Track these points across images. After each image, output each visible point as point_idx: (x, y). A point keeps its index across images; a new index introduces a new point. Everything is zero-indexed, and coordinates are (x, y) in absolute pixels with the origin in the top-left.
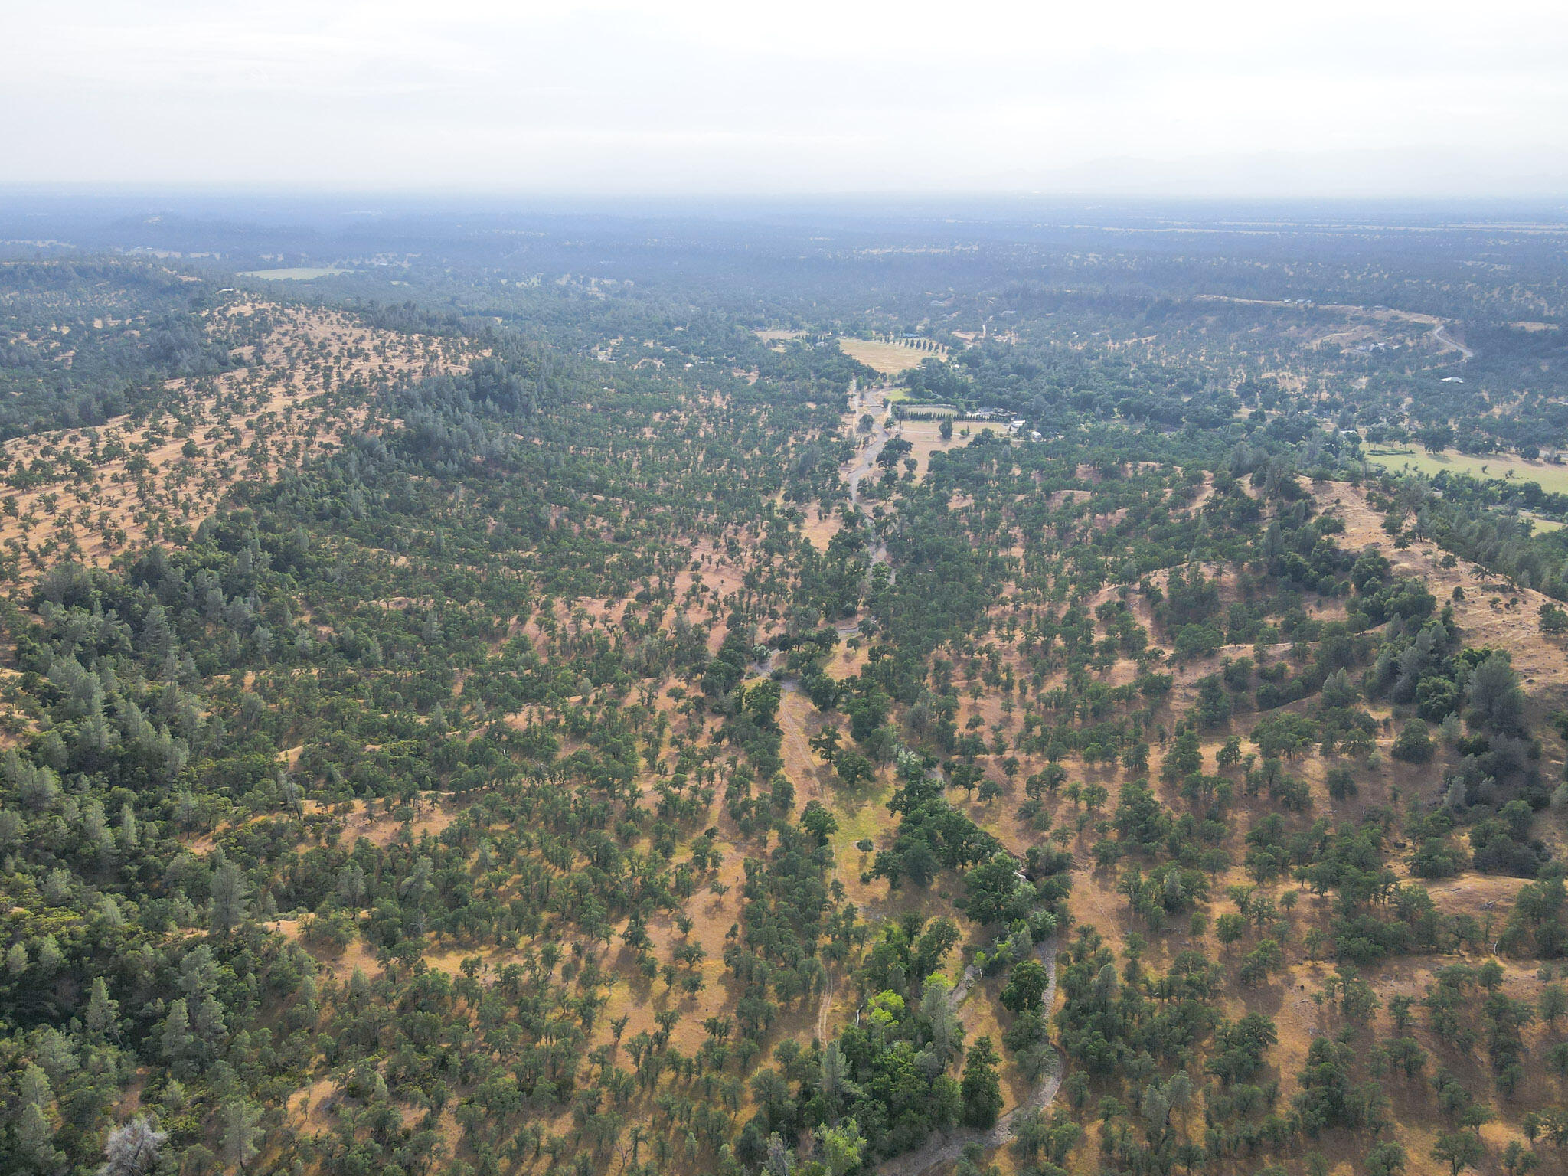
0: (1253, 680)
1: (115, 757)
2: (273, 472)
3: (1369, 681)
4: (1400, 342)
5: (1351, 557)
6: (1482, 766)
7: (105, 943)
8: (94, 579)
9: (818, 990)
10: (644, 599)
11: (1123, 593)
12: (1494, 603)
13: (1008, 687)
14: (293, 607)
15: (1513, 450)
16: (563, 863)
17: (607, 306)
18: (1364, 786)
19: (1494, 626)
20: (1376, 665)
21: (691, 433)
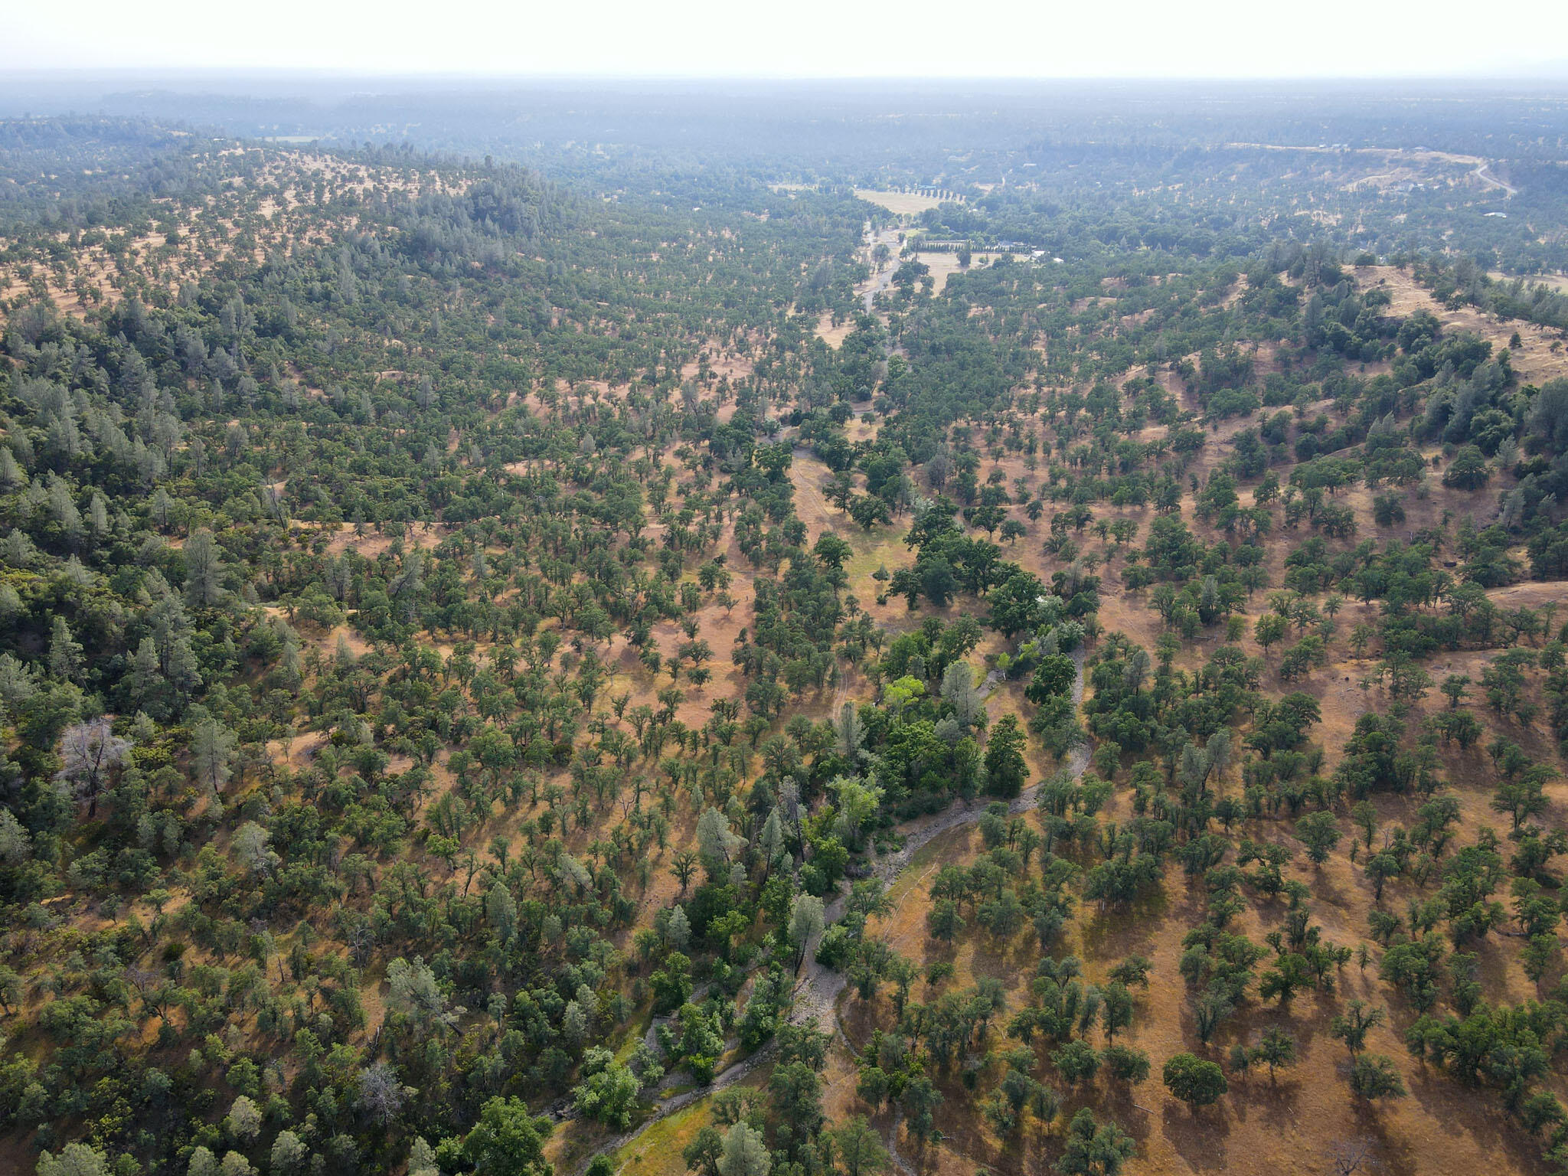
0: (1291, 434)
1: (86, 464)
2: (260, 259)
3: (1418, 425)
4: (1441, 182)
5: (1397, 322)
6: (1540, 485)
7: (69, 596)
8: (68, 325)
9: (832, 684)
10: (651, 380)
11: (1153, 371)
12: (1553, 349)
13: (1031, 450)
14: (281, 370)
15: (1559, 272)
16: (563, 578)
17: (613, 163)
18: (1411, 513)
19: (1554, 367)
20: (1425, 414)
21: (700, 257)
